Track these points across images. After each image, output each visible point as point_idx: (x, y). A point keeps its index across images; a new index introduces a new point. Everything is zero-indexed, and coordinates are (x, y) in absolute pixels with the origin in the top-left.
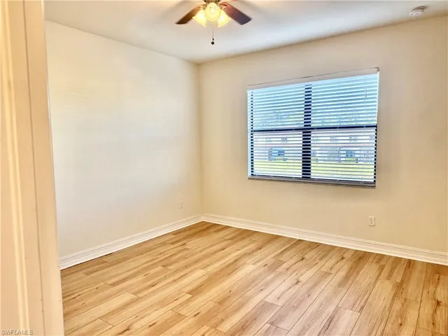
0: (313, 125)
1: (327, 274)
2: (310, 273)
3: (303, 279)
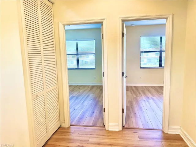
0: (79, 53)
1: (85, 90)
2: (82, 90)
3: (80, 91)
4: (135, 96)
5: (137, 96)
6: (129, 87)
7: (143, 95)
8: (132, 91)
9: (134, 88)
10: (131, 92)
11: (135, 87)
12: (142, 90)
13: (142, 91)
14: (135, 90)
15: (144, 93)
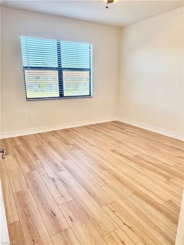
4: (27, 170)
5: (32, 168)
6: (8, 142)
7: (43, 161)
8: (17, 153)
9: (19, 143)
10: (14, 155)
11: (21, 138)
12: (37, 145)
13: (37, 147)
14: (22, 149)
15: (44, 153)
